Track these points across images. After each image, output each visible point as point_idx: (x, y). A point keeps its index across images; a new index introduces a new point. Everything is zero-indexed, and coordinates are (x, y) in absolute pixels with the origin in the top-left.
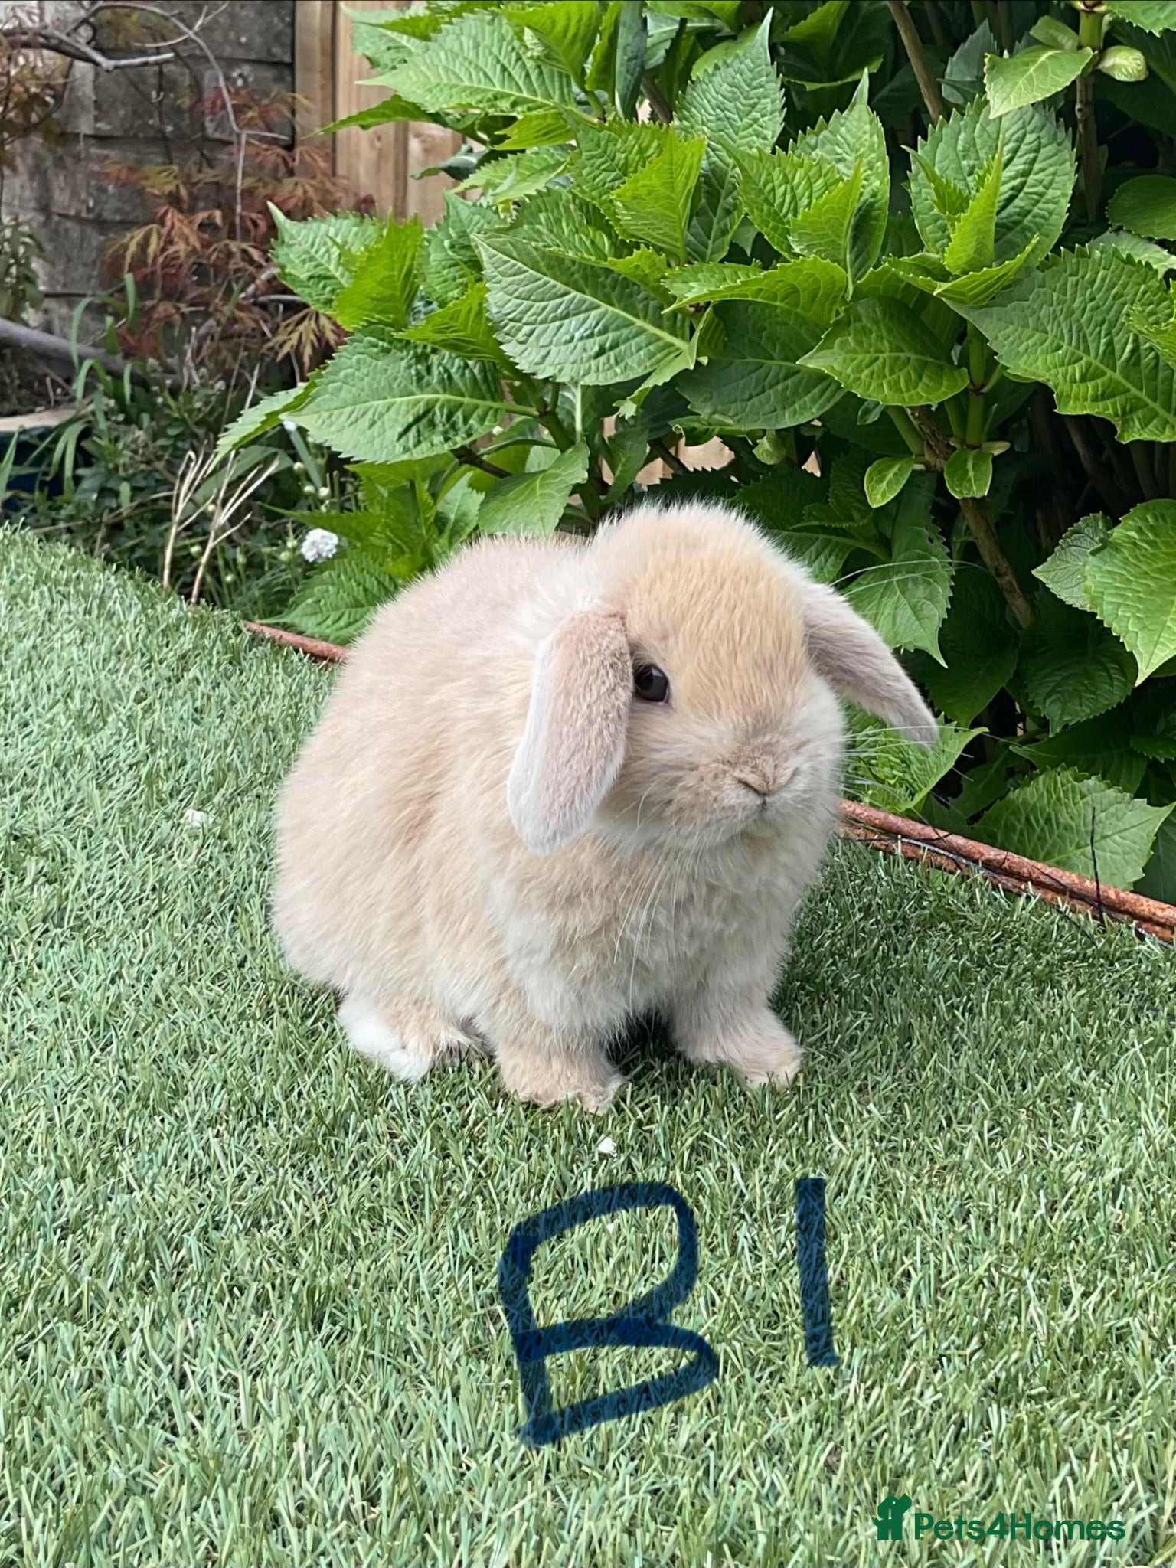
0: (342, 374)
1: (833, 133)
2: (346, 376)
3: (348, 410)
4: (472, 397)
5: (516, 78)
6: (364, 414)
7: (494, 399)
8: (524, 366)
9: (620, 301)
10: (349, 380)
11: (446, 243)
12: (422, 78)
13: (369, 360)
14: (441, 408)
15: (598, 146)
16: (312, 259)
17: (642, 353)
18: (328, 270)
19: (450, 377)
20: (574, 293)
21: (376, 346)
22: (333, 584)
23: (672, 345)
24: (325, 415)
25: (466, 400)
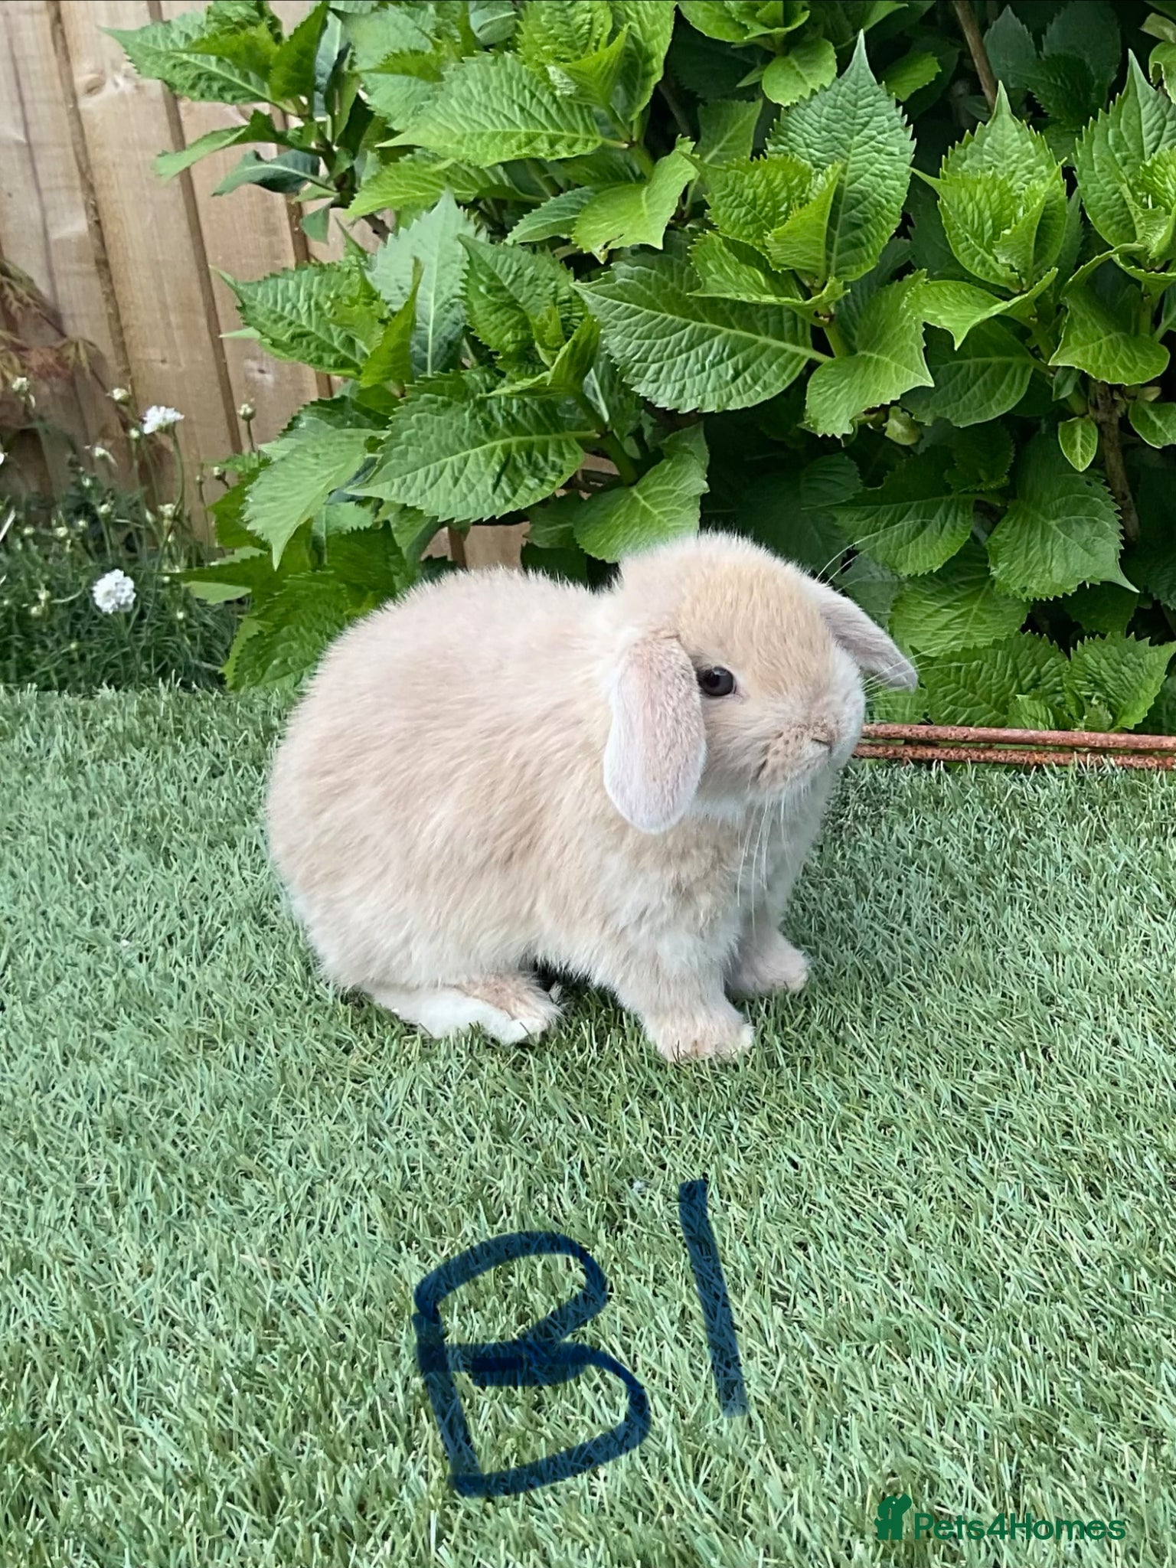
0: (404, 436)
1: (981, 143)
2: (409, 438)
3: (421, 472)
4: (539, 433)
5: (537, 115)
6: (441, 473)
7: (557, 431)
8: (662, 403)
9: (739, 324)
10: (413, 441)
11: (482, 289)
12: (444, 131)
13: (430, 416)
14: (518, 451)
15: (726, 185)
16: (282, 318)
17: (774, 367)
18: (301, 326)
19: (514, 420)
20: (694, 324)
21: (434, 402)
22: (294, 639)
23: (797, 355)
24: (397, 481)
25: (535, 438)
